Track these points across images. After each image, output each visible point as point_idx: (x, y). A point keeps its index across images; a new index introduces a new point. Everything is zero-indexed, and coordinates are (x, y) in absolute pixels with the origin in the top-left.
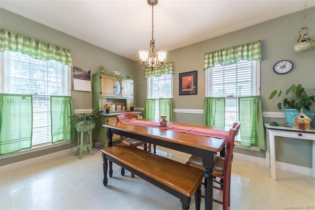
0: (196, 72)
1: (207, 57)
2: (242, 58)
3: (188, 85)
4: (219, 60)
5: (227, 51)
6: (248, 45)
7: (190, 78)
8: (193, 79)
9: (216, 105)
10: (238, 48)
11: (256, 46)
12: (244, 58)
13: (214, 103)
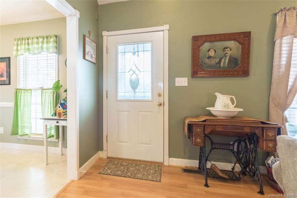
0: (9, 58)
1: (16, 43)
2: (42, 50)
3: (1, 74)
4: (25, 49)
5: (32, 40)
6: (47, 37)
7: (3, 65)
8: (6, 67)
9: (24, 98)
10: (40, 39)
11: (52, 40)
12: (44, 50)
13: (23, 94)
